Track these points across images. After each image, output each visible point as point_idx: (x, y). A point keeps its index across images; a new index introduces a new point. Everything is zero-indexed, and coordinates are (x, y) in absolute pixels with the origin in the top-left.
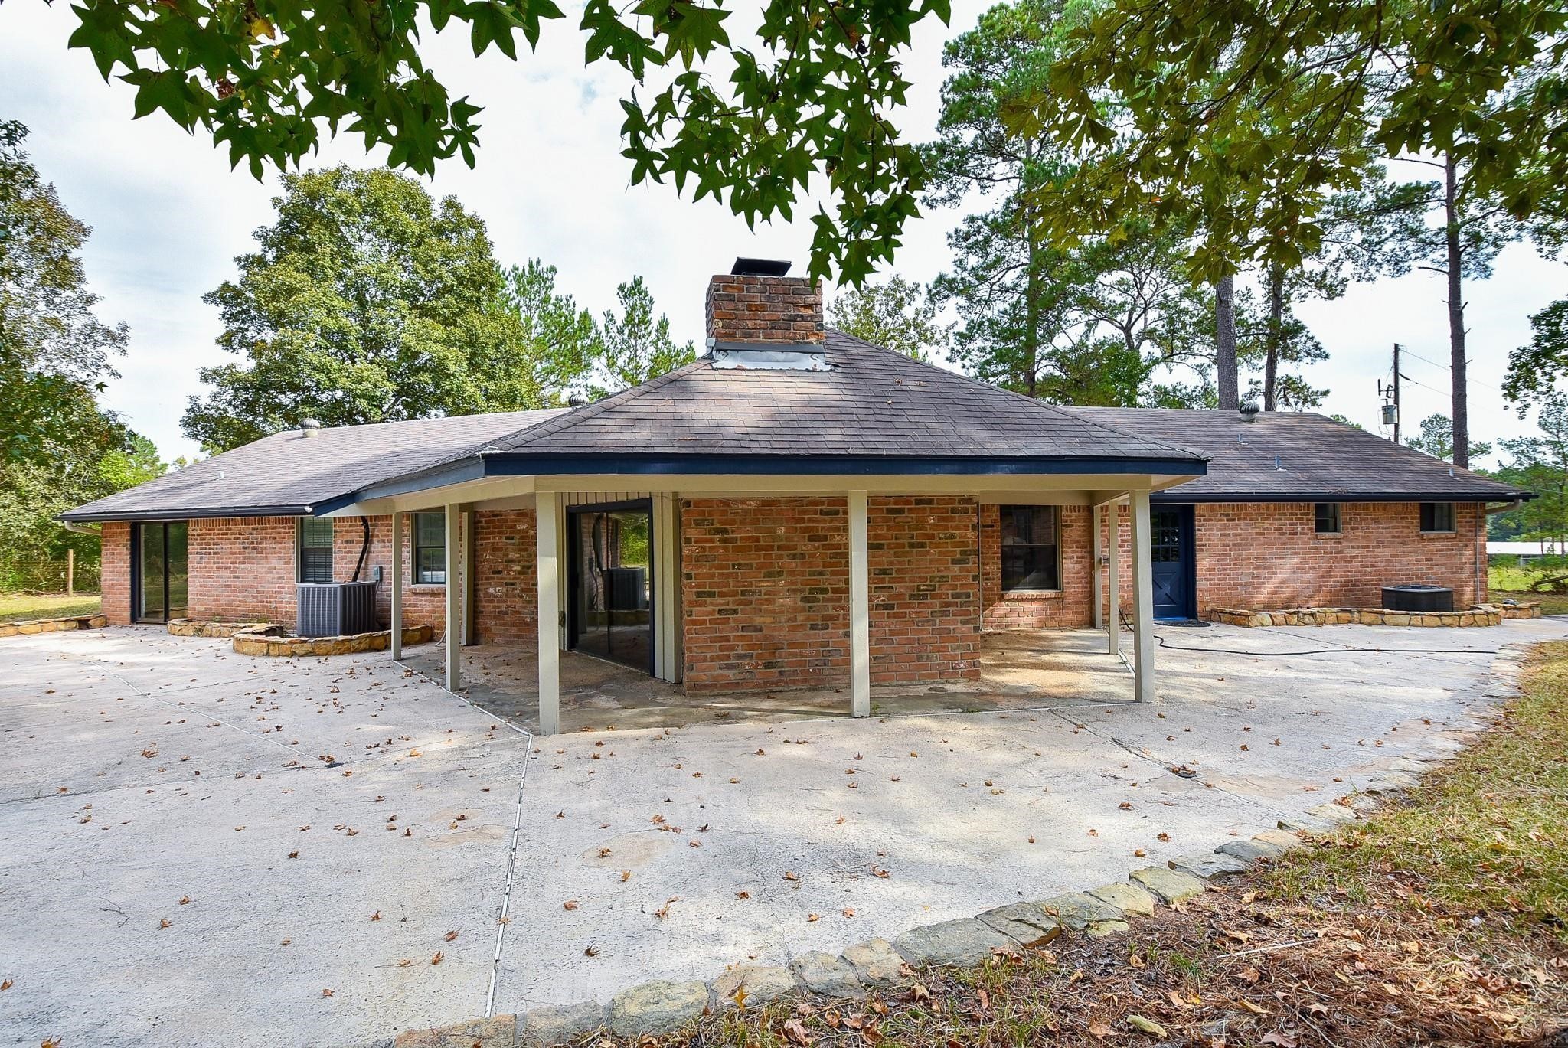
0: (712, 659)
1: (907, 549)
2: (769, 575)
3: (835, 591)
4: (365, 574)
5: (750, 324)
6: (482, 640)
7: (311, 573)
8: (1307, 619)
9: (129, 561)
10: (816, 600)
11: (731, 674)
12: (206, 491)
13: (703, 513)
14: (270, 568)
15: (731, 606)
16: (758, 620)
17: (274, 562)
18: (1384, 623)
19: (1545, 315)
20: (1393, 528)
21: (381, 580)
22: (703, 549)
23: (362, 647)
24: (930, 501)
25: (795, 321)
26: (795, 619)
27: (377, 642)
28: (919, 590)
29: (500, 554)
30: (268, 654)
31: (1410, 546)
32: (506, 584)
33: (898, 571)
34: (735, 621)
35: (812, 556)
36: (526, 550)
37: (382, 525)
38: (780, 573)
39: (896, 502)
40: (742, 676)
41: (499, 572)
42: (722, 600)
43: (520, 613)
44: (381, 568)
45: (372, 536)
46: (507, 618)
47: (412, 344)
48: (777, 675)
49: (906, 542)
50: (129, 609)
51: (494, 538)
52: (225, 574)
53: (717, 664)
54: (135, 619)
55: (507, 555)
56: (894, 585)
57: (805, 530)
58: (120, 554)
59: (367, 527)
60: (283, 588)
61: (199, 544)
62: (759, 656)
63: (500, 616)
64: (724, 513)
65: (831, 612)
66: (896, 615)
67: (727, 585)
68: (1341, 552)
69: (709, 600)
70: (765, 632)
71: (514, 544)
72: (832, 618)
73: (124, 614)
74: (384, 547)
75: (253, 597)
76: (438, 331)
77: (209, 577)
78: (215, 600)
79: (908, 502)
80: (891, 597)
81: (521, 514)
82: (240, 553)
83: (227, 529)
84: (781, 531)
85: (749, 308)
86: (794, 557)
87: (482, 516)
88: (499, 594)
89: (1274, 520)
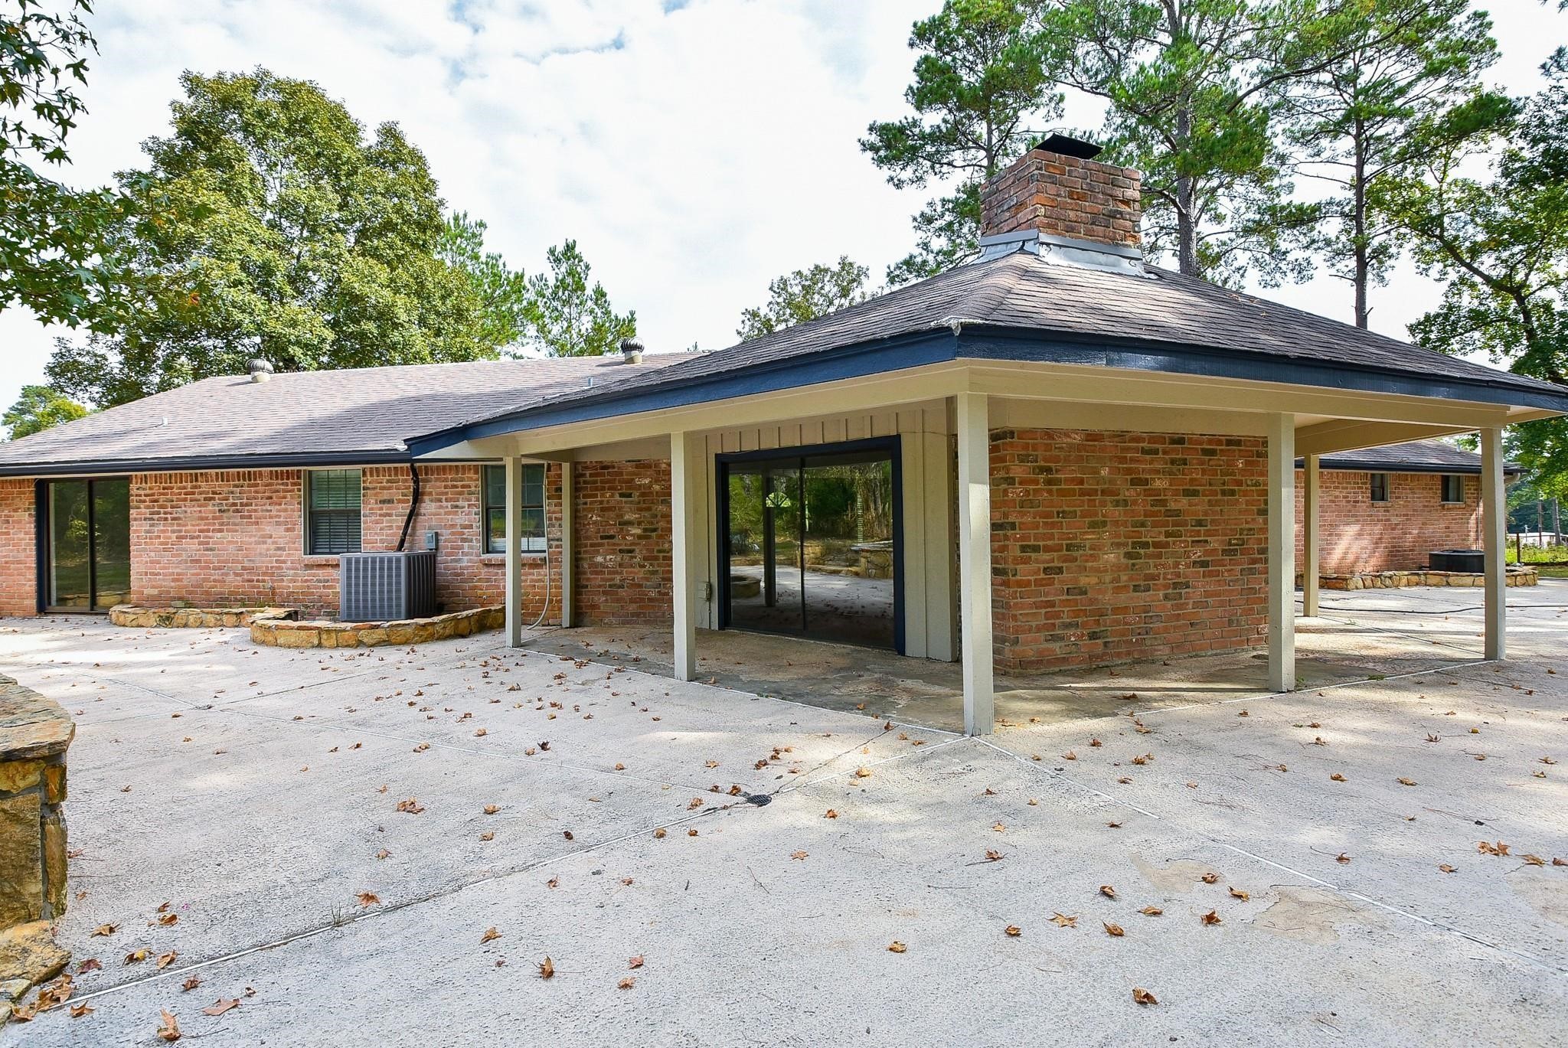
0: (1039, 629)
1: (1219, 497)
2: (1093, 525)
3: (1156, 545)
4: (412, 542)
5: (1072, 214)
6: (586, 620)
7: (322, 541)
8: (1388, 582)
9: (33, 530)
10: (1138, 556)
11: (1057, 648)
12: (152, 438)
13: (1026, 447)
14: (263, 536)
15: (1056, 564)
16: (1084, 581)
17: (268, 529)
18: (1448, 584)
19: (1420, 324)
20: (1425, 497)
21: (437, 549)
22: (1027, 493)
23: (448, 632)
24: (1238, 443)
25: (1115, 217)
26: (1117, 580)
27: (463, 625)
28: (1230, 544)
29: (612, 514)
30: (320, 646)
31: (1435, 515)
32: (621, 551)
33: (1212, 521)
34: (1061, 582)
35: (1135, 503)
36: (649, 509)
37: (437, 480)
38: (1104, 524)
39: (1210, 442)
40: (1068, 650)
41: (612, 537)
42: (1046, 556)
43: (640, 586)
44: (437, 533)
45: (423, 494)
46: (622, 593)
47: (356, 285)
48: (1102, 647)
49: (1218, 488)
50: (34, 595)
51: (602, 495)
52: (192, 547)
53: (1042, 635)
54: (43, 607)
55: (622, 516)
56: (1209, 539)
57: (1129, 471)
58: (19, 522)
59: (416, 482)
60: (284, 562)
61: (147, 507)
62: (1084, 625)
63: (611, 591)
64: (1048, 447)
65: (1153, 571)
66: (1211, 574)
67: (1051, 537)
68: (1389, 520)
69: (1033, 555)
70: (1089, 595)
71: (631, 502)
72: (1154, 577)
73: (26, 602)
74: (441, 507)
75: (236, 575)
76: (383, 274)
77: (165, 550)
78: (174, 580)
79: (1220, 442)
80: (1206, 553)
81: (641, 465)
82: (214, 518)
83: (195, 487)
84: (1104, 472)
85: (1071, 195)
86: (1117, 504)
87: (587, 468)
88: (610, 564)
89: (1343, 488)
